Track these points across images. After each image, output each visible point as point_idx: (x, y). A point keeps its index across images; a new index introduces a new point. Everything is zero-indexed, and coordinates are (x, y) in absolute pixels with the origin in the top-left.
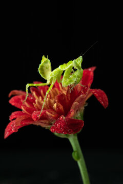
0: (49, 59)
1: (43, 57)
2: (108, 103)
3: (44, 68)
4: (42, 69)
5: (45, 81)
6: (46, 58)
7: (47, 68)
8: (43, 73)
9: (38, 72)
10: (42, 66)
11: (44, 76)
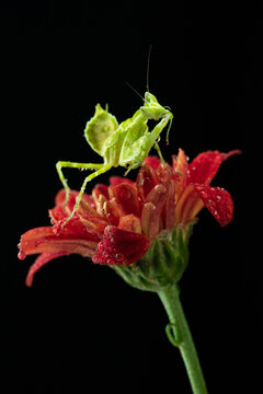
0: (109, 111)
1: (98, 107)
3: (97, 131)
4: (92, 132)
5: (100, 160)
6: (104, 109)
7: (103, 131)
8: (95, 141)
9: (84, 138)
10: (93, 126)
11: (97, 147)
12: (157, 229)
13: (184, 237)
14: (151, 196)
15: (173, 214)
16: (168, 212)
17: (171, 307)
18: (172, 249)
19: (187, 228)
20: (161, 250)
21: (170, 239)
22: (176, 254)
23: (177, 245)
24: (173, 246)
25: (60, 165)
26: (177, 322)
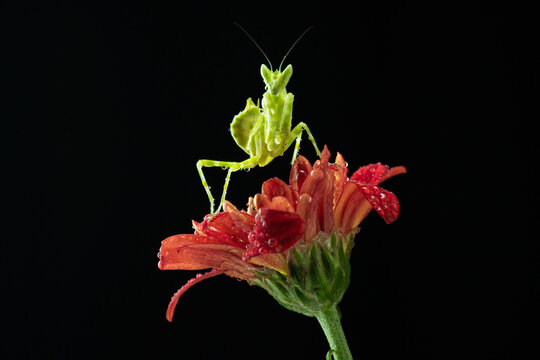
1: (249, 100)
2: (396, 214)
4: (238, 126)
12: (314, 229)
13: (345, 248)
14: (307, 184)
15: (332, 214)
16: (325, 211)
17: (332, 331)
18: (331, 257)
19: (348, 238)
20: (319, 258)
21: (329, 245)
22: (336, 264)
23: (337, 253)
24: (333, 254)
25: (200, 164)
26: (339, 348)
